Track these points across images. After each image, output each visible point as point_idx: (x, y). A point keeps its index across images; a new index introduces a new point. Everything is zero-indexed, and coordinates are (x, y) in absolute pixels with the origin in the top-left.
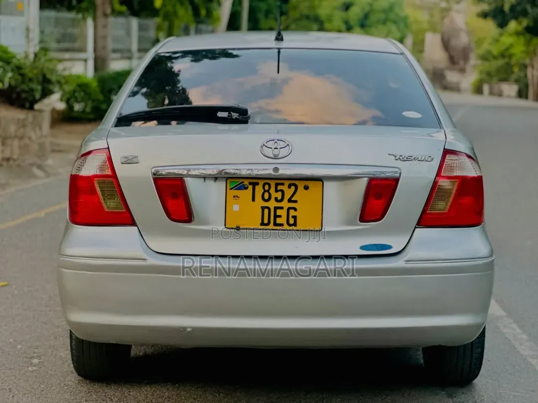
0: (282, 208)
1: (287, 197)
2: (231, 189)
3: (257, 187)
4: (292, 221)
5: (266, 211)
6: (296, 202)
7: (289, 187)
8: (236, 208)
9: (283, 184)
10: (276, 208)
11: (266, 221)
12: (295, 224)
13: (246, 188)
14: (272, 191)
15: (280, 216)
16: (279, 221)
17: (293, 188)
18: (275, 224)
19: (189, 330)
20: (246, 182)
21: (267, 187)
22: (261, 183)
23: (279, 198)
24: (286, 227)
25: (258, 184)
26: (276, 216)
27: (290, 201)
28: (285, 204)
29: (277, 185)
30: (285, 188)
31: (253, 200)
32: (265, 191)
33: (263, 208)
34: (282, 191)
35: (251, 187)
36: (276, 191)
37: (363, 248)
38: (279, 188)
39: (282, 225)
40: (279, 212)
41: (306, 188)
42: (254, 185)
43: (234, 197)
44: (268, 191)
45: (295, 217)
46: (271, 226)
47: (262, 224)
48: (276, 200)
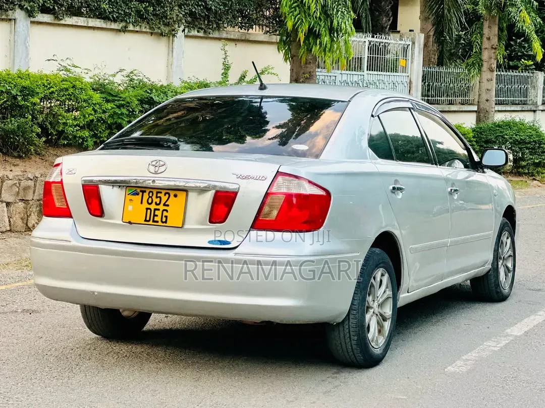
0: (159, 210)
1: (163, 202)
2: (129, 194)
3: (144, 193)
4: (164, 220)
5: (149, 211)
6: (168, 205)
7: (165, 195)
8: (130, 208)
9: (161, 193)
10: (155, 210)
11: (148, 219)
12: (166, 222)
13: (138, 194)
14: (154, 197)
15: (157, 216)
16: (156, 219)
17: (167, 195)
18: (154, 221)
19: (96, 293)
20: (138, 190)
21: (151, 195)
22: (148, 191)
23: (158, 203)
24: (160, 223)
25: (145, 192)
26: (155, 215)
27: (164, 205)
28: (161, 207)
29: (157, 193)
30: (162, 195)
31: (142, 203)
32: (150, 197)
33: (147, 209)
34: (160, 197)
35: (141, 193)
36: (157, 197)
37: (209, 242)
38: (159, 195)
39: (157, 222)
40: (157, 213)
41: (175, 196)
42: (143, 192)
43: (130, 200)
44: (151, 197)
45: (166, 217)
46: (151, 222)
47: (146, 220)
48: (156, 204)
